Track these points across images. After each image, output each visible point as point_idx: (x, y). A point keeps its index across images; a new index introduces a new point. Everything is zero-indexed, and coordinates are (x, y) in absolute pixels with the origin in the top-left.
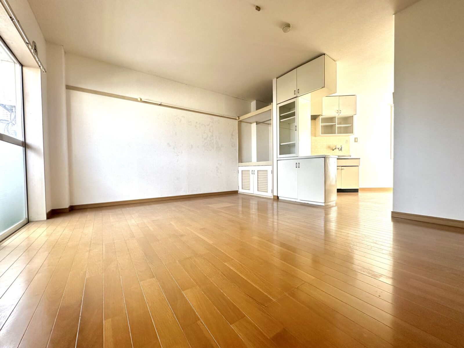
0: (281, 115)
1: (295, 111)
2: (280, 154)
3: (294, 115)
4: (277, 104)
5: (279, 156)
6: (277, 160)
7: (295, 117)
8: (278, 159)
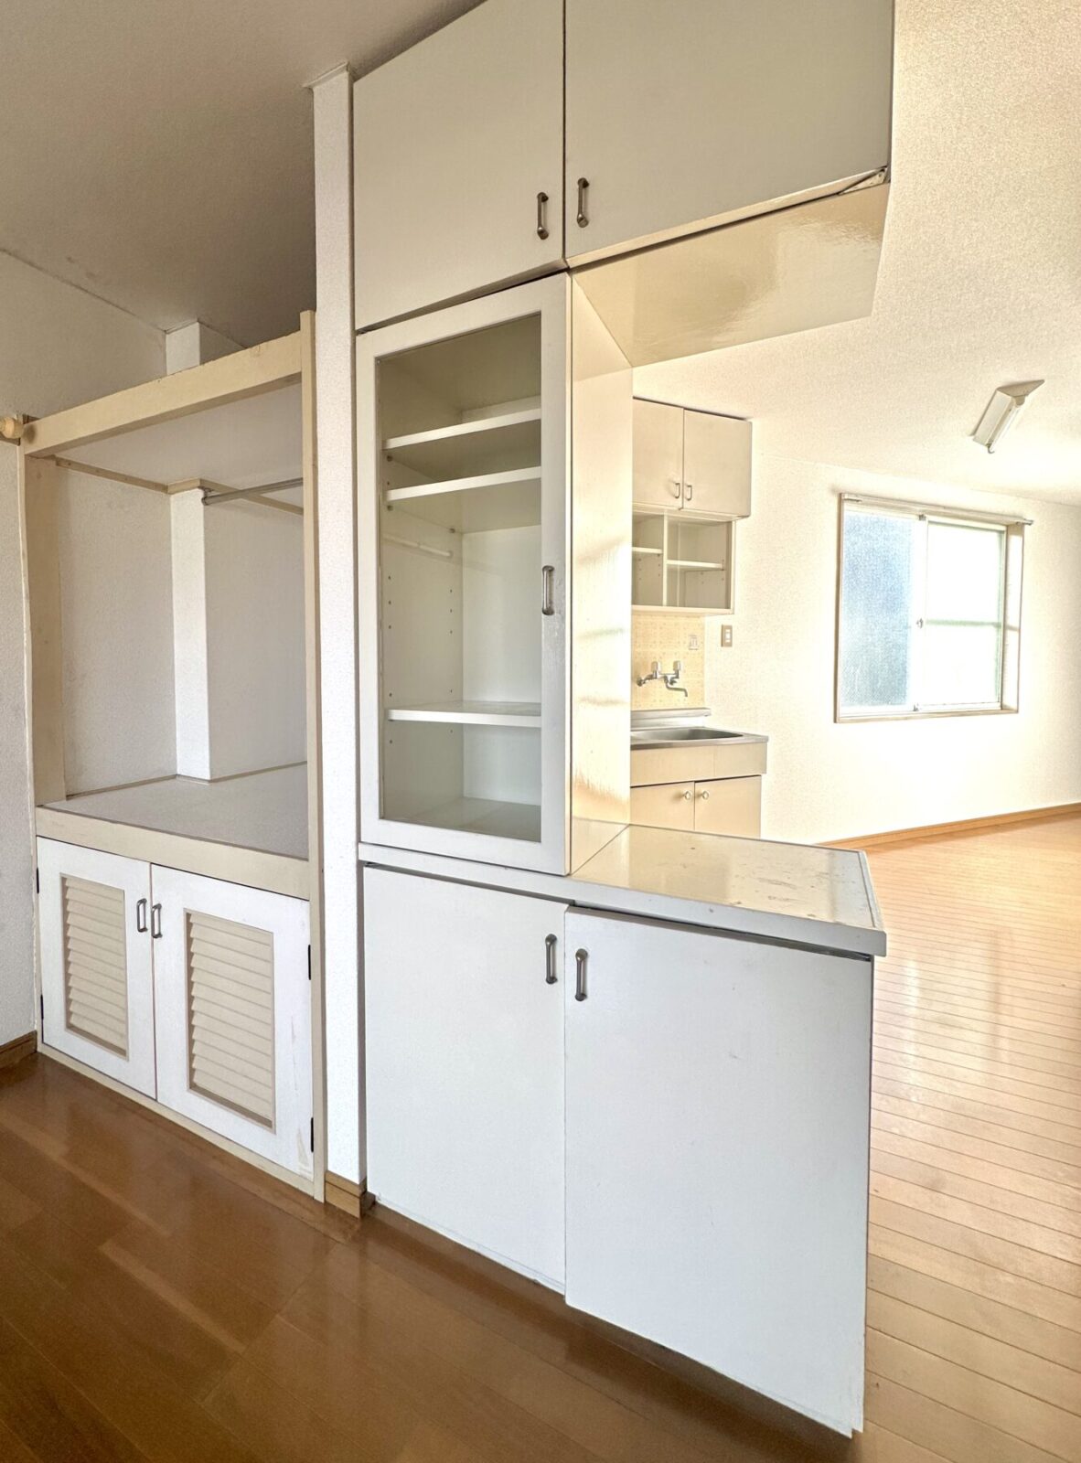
0: (396, 443)
1: (544, 413)
2: (385, 814)
3: (534, 459)
4: (356, 333)
5: (376, 828)
6: (361, 865)
7: (543, 472)
8: (367, 854)
